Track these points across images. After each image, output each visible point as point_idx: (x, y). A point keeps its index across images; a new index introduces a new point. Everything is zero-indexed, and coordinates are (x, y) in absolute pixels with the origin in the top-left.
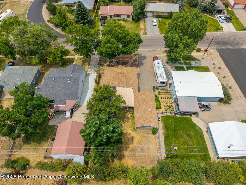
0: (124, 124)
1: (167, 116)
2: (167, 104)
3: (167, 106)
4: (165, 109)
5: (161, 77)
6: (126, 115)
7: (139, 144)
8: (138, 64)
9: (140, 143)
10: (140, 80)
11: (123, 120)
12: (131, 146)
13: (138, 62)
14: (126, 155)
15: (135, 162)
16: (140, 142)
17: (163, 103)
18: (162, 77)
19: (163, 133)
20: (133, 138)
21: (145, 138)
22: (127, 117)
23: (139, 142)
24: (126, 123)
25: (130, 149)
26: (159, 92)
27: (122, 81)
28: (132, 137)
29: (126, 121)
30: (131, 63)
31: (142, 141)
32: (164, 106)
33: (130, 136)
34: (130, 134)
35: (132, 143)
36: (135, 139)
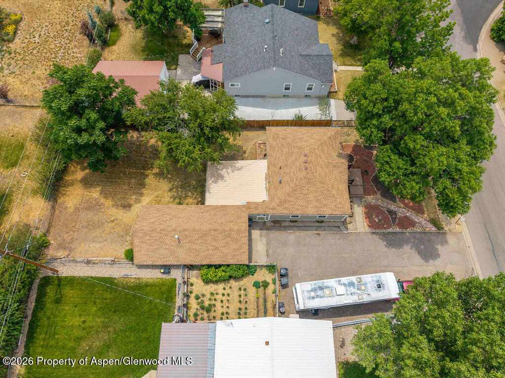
0: (168, 189)
1: (175, 295)
2: (218, 304)
3: (213, 302)
4: (203, 295)
5: (314, 290)
6: (193, 194)
7: (109, 220)
8: (391, 230)
9: (112, 221)
10: (318, 234)
11: (178, 187)
12: (109, 203)
13: (398, 230)
14: (90, 192)
15: (71, 210)
16: (116, 221)
17: (226, 292)
18: (313, 294)
19: (126, 277)
20: (127, 208)
21: (122, 233)
22: (186, 196)
23: (114, 220)
24: (170, 194)
25: (103, 200)
26: (266, 285)
27: (282, 171)
28: (130, 206)
29: (176, 194)
30: (393, 207)
31: (115, 227)
32: (212, 294)
33: (132, 202)
34: (138, 201)
35: (116, 206)
36: (123, 211)
